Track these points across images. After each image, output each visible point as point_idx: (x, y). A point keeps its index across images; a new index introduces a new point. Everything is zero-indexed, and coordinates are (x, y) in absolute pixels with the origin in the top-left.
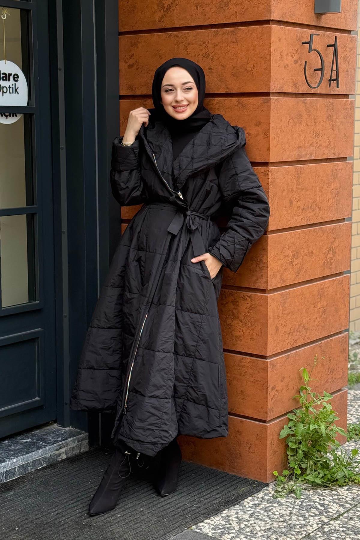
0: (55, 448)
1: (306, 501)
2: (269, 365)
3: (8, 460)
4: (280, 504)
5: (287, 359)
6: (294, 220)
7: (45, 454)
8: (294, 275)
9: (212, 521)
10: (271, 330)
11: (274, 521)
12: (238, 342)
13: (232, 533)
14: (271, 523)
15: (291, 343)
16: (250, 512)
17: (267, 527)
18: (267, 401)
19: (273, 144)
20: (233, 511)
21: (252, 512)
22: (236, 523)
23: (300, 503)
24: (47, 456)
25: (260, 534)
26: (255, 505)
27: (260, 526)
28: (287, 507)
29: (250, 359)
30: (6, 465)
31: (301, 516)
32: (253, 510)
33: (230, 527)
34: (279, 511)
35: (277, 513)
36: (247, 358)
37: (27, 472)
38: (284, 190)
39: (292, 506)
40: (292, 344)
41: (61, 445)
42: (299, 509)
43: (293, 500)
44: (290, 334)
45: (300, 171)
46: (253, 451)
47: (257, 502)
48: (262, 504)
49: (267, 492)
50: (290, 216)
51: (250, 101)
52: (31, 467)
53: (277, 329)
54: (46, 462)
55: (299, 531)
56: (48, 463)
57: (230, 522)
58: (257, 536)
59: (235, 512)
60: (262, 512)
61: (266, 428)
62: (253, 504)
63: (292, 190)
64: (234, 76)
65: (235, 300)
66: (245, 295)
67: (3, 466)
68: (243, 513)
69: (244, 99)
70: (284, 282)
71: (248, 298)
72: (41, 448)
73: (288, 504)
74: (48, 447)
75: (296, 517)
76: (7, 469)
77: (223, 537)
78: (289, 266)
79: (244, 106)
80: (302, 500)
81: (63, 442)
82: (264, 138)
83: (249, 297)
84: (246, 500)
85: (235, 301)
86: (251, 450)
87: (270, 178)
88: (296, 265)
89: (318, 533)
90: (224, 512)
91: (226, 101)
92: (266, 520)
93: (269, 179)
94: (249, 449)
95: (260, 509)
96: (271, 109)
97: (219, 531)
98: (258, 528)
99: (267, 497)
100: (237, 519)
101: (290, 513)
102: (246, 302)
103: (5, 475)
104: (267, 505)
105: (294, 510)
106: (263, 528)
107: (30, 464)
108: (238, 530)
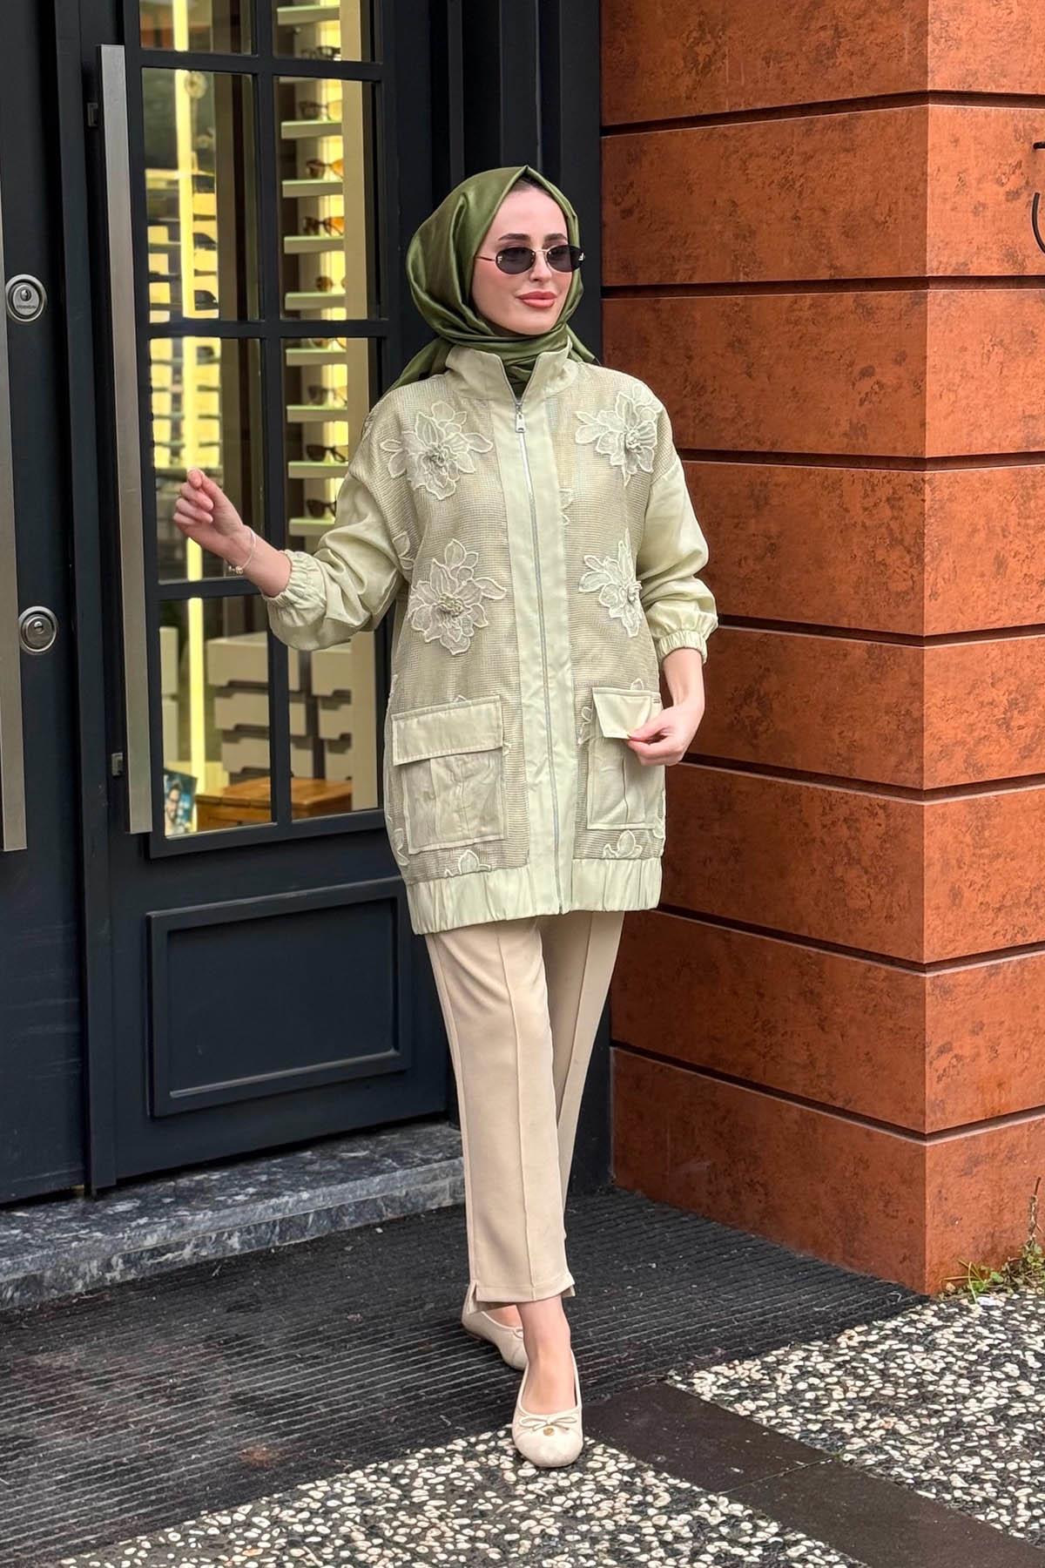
0: (420, 1178)
1: (1005, 1345)
2: (928, 988)
3: (290, 1193)
4: (931, 1347)
5: (991, 975)
6: (1014, 609)
7: (392, 1189)
8: (1015, 756)
9: (734, 1368)
10: (934, 895)
11: (890, 1382)
12: (860, 925)
13: (765, 1399)
14: (881, 1386)
15: (1004, 936)
16: (839, 1359)
17: (861, 1395)
18: (924, 1083)
19: (935, 410)
20: (797, 1352)
21: (847, 1358)
22: (791, 1378)
23: (987, 1349)
24: (397, 1193)
25: (835, 1406)
26: (866, 1345)
27: (845, 1391)
28: (945, 1354)
29: (887, 971)
30: (280, 1204)
31: (968, 1378)
32: (853, 1354)
33: (769, 1385)
34: (918, 1361)
35: (906, 1366)
36: (880, 969)
37: (341, 1229)
38: (975, 531)
39: (960, 1354)
40: (1008, 937)
41: (435, 1169)
42: (975, 1363)
43: (974, 1340)
44: (1003, 911)
45: (1033, 482)
46: (895, 1214)
47: (873, 1338)
48: (883, 1343)
49: (915, 1317)
50: (996, 597)
51: (884, 300)
52: (353, 1218)
53: (956, 894)
54: (394, 1209)
55: (940, 1408)
56: (398, 1211)
57: (776, 1375)
58: (825, 1410)
59: (802, 1354)
60: (873, 1360)
61: (921, 1153)
62: (860, 1342)
63: (1003, 530)
64: (847, 237)
65: (852, 814)
66: (874, 803)
67: (272, 1207)
68: (821, 1359)
69: (871, 295)
70: (980, 771)
71: (880, 812)
72: (383, 1172)
73: (951, 1349)
74: (398, 1174)
75: (954, 1377)
76: (284, 1213)
77: (737, 1406)
78: (994, 728)
79: (869, 313)
80: (997, 1342)
81: (444, 1164)
82: (914, 396)
83: (884, 807)
84: (847, 1331)
85: (853, 817)
86: (890, 1211)
87: (927, 498)
88: (1021, 728)
89: (986, 1417)
90: (774, 1353)
91: (832, 300)
92: (870, 1378)
93: (924, 501)
94: (886, 1206)
95: (872, 1355)
96: (929, 321)
97: (735, 1392)
98: (838, 1393)
99: (906, 1330)
100: (797, 1372)
101: (944, 1369)
102: (877, 821)
103: (277, 1229)
104: (895, 1347)
105: (959, 1363)
106: (851, 1395)
107: (347, 1210)
108: (784, 1393)
